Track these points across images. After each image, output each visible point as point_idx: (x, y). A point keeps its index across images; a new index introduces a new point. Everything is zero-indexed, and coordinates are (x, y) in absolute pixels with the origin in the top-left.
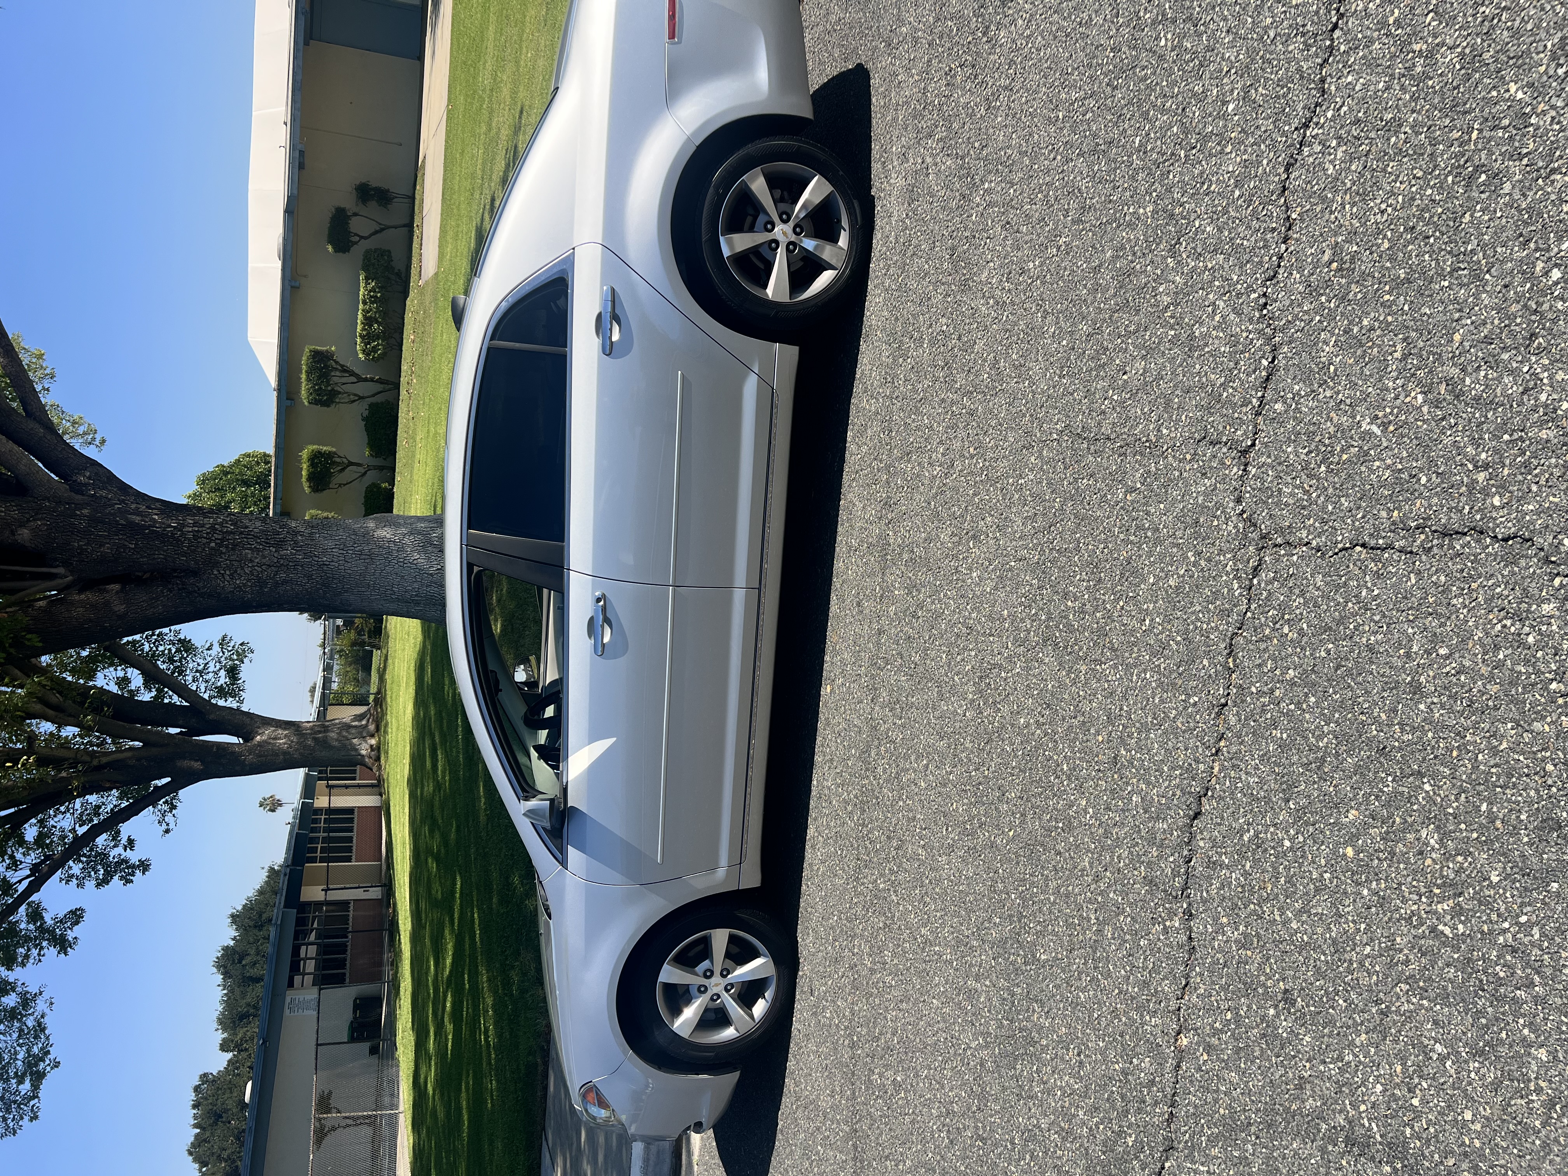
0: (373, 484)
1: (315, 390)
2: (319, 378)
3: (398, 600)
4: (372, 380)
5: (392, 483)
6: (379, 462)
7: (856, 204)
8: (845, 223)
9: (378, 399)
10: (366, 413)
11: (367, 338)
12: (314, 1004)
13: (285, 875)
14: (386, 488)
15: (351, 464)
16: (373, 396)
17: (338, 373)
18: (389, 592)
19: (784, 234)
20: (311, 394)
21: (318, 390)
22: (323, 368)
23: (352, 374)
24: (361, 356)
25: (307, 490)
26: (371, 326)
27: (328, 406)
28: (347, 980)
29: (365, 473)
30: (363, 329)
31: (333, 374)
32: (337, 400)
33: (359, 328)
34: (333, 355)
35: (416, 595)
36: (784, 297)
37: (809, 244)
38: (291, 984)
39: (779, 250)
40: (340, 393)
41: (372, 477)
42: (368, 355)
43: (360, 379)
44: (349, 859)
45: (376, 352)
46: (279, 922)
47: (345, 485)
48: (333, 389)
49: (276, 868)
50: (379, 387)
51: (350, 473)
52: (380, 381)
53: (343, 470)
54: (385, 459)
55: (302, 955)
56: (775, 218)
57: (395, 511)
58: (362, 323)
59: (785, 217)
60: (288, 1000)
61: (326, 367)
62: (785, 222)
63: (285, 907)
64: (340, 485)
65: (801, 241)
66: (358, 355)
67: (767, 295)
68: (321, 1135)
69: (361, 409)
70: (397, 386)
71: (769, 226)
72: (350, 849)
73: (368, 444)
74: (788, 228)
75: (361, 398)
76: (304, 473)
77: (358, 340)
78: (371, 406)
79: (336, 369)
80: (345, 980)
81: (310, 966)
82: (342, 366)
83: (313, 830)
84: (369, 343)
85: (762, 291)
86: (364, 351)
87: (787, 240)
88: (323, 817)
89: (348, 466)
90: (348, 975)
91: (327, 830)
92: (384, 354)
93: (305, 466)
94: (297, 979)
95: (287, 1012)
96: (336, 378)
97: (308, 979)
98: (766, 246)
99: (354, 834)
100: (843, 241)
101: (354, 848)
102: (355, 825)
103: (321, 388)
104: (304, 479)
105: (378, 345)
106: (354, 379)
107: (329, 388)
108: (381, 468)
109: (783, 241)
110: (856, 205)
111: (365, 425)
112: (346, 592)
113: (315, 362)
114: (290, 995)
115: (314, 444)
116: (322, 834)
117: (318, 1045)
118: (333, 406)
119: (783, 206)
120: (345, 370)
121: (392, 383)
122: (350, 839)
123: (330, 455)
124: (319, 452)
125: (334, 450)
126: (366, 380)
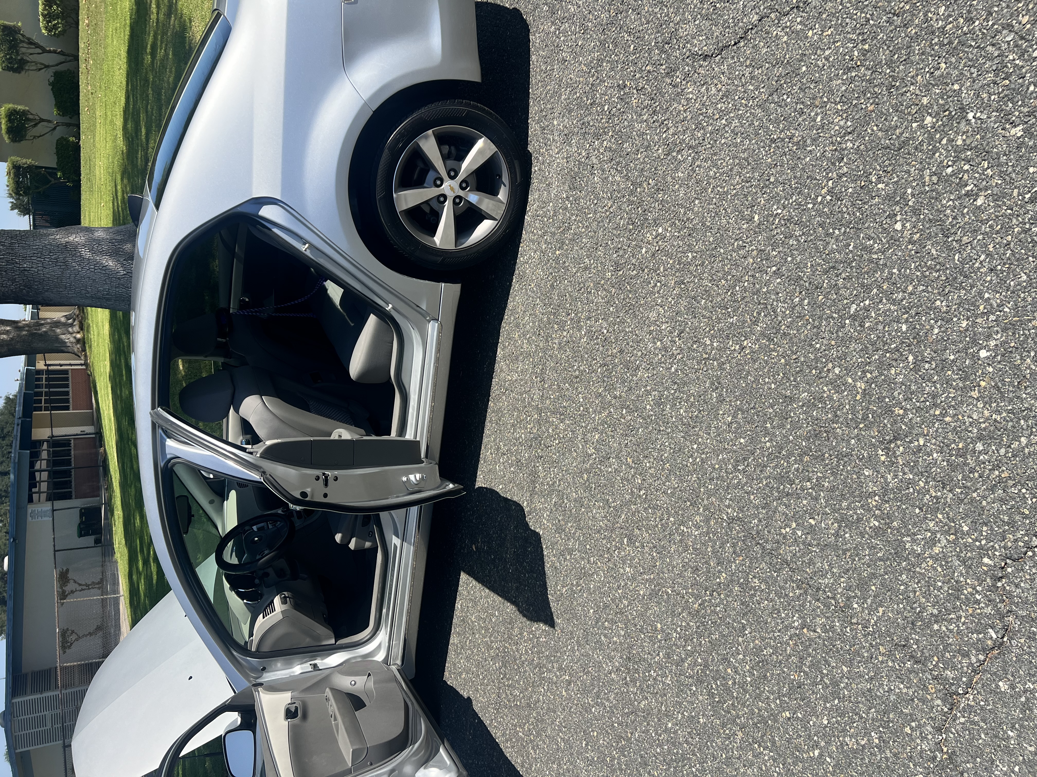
0: (62, 137)
1: (7, 59)
2: (10, 49)
3: (92, 297)
4: (55, 52)
5: (78, 137)
6: (66, 119)
7: (516, 163)
8: (505, 178)
9: (60, 68)
10: (52, 79)
11: (49, 17)
12: (50, 513)
13: (18, 425)
14: (73, 142)
15: (42, 120)
16: (57, 65)
17: (25, 45)
18: (84, 292)
19: (452, 189)
20: (4, 62)
21: (9, 59)
22: (12, 41)
23: (37, 46)
24: (44, 31)
25: (7, 141)
26: (51, 7)
27: (19, 73)
28: (74, 496)
29: (55, 128)
30: (44, 9)
31: (21, 45)
32: (27, 68)
33: (41, 8)
34: (20, 30)
35: (107, 294)
36: (450, 245)
37: (473, 198)
38: (31, 500)
39: (447, 203)
40: (28, 62)
41: (60, 132)
42: (50, 31)
43: (44, 51)
44: (67, 408)
45: (56, 29)
46: (17, 461)
47: (39, 137)
48: (22, 59)
49: (11, 397)
50: (61, 58)
51: (42, 128)
52: (61, 53)
53: (36, 125)
54: (70, 118)
55: (38, 479)
56: (443, 173)
57: (82, 224)
58: (43, 4)
59: (453, 173)
60: (29, 511)
61: (15, 39)
62: (452, 178)
63: (20, 449)
64: (35, 137)
65: (467, 196)
66: (41, 30)
67: (434, 243)
68: (63, 596)
69: (47, 75)
70: (76, 58)
71: (438, 182)
72: (67, 401)
73: (56, 105)
74: (455, 183)
75: (47, 67)
76: (3, 127)
77: (41, 18)
78: (56, 74)
79: (23, 42)
80: (71, 496)
81: (44, 487)
82: (29, 39)
83: (38, 386)
84: (50, 22)
85: (430, 238)
86: (46, 28)
87: (454, 195)
88: (44, 377)
89: (40, 122)
90: (73, 493)
91: (47, 386)
92: (63, 33)
93: (3, 122)
94: (35, 497)
95: (29, 519)
96: (24, 49)
97: (43, 496)
98: (435, 200)
99: (70, 389)
100: (503, 195)
101: (71, 400)
102: (70, 383)
103: (12, 57)
104: (4, 131)
105: (58, 23)
106: (39, 51)
107: (19, 58)
108: (68, 125)
109: (450, 195)
110: (516, 165)
111: (52, 89)
112: (47, 291)
113: (4, 35)
114: (31, 508)
115: (9, 103)
116: (44, 390)
117: (55, 551)
118: (23, 73)
119: (451, 163)
120: (31, 42)
121: (73, 55)
122: (67, 393)
123: (24, 113)
124: (15, 111)
125: (27, 108)
126: (50, 52)
